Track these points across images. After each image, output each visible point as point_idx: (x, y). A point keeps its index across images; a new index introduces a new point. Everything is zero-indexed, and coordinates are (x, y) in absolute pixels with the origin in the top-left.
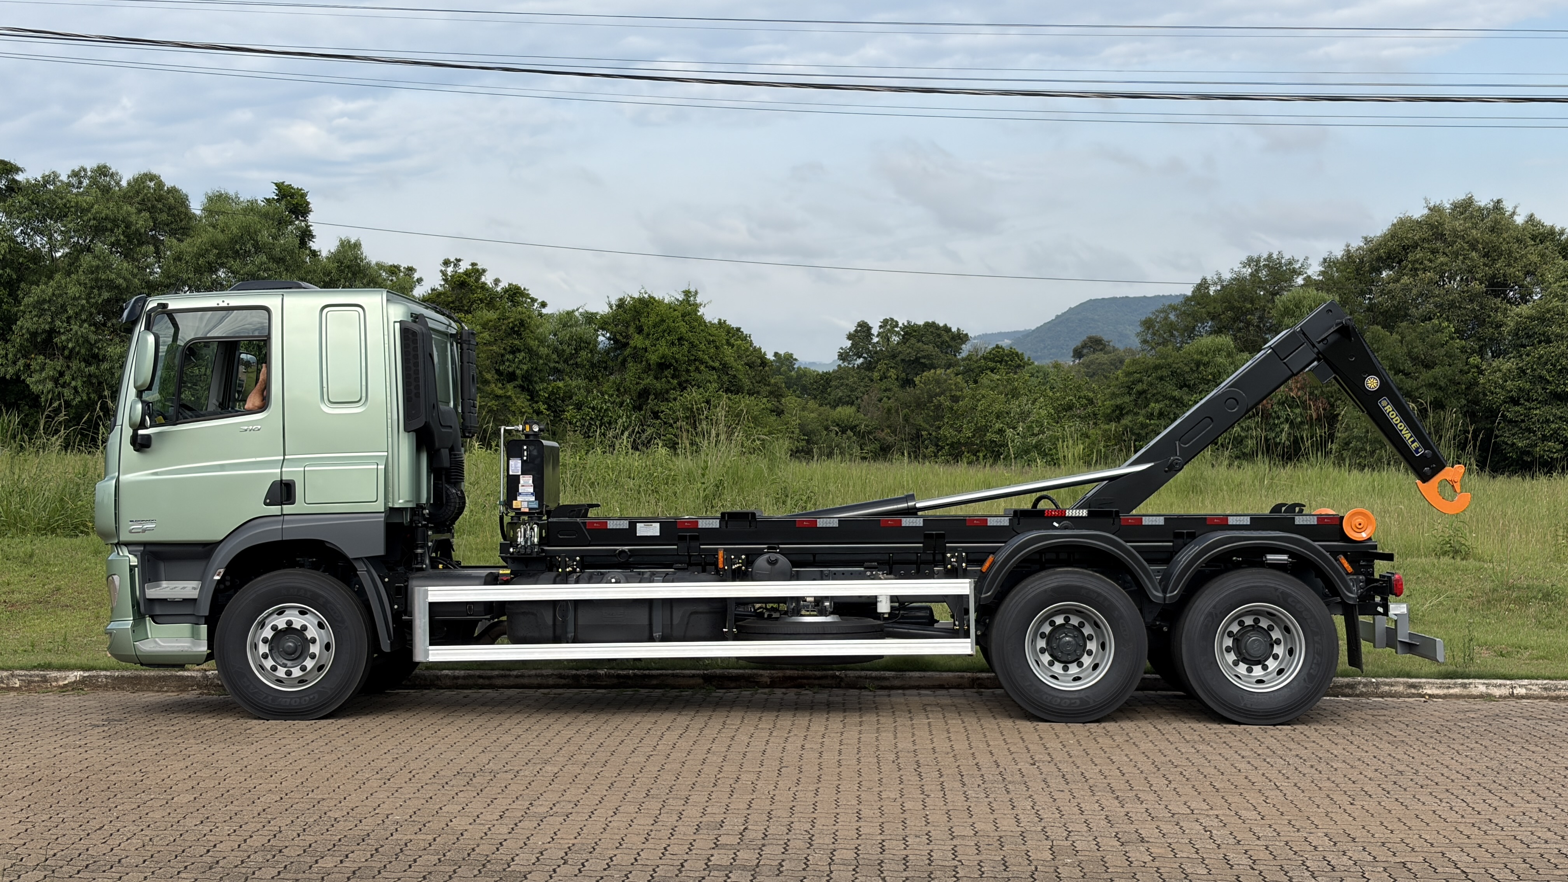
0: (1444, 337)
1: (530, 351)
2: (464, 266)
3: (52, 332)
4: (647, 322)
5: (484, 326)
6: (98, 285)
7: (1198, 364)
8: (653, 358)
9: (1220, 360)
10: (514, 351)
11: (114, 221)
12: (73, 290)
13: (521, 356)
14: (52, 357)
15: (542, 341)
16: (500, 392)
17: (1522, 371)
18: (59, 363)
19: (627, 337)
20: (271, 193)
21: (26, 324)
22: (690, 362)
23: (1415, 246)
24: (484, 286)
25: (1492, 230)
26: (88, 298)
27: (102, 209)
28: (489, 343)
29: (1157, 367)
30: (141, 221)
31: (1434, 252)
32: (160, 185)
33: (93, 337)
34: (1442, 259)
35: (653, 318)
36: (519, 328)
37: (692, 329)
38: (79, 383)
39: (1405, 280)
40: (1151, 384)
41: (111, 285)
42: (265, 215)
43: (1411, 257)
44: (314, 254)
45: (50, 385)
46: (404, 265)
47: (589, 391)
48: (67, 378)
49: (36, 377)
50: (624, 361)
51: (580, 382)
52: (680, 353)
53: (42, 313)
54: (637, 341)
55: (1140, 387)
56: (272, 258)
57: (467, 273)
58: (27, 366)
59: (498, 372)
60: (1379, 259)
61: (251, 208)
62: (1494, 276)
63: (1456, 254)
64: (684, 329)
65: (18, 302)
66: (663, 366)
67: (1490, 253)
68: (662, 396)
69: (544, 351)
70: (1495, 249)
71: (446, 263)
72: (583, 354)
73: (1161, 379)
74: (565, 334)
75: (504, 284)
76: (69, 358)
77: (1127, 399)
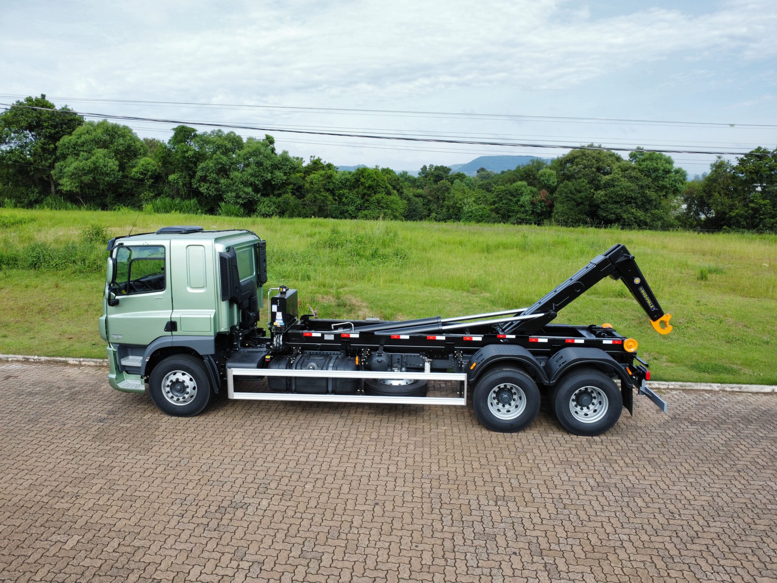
0: (584, 184)
1: (334, 183)
2: (316, 158)
3: (206, 176)
4: (365, 174)
5: (321, 175)
6: (218, 163)
7: (517, 190)
8: (367, 185)
9: (523, 189)
10: (329, 183)
11: (222, 146)
12: (211, 165)
13: (331, 184)
14: (206, 183)
15: (336, 180)
16: (325, 195)
17: (606, 195)
18: (208, 185)
19: (360, 178)
20: (264, 138)
21: (199, 174)
22: (377, 186)
23: (577, 157)
24: (321, 164)
25: (599, 153)
26: (215, 167)
27: (220, 142)
28: (322, 181)
29: (505, 190)
30: (229, 145)
31: (582, 159)
32: (235, 135)
33: (217, 177)
34: (584, 161)
35: (367, 174)
36: (330, 177)
37: (377, 177)
38: (213, 190)
39: (574, 167)
40: (503, 195)
41: (221, 163)
42: (263, 145)
43: (576, 160)
44: (276, 154)
45: (206, 190)
46: (300, 157)
47: (349, 193)
48: (210, 188)
49: (202, 188)
50: (359, 185)
51: (347, 191)
52: (374, 183)
53: (203, 171)
54: (362, 180)
55: (500, 196)
56: (264, 156)
57: (317, 160)
58: (200, 185)
59: (325, 189)
60: (567, 160)
61: (258, 142)
62: (599, 167)
63: (589, 160)
64: (375, 177)
65: (197, 167)
66: (370, 187)
67: (598, 160)
68: (369, 195)
69: (337, 182)
70: (599, 159)
71: (311, 157)
72: (348, 183)
73: (506, 194)
74: (343, 177)
75: (327, 163)
76: (210, 183)
77: (497, 199)
